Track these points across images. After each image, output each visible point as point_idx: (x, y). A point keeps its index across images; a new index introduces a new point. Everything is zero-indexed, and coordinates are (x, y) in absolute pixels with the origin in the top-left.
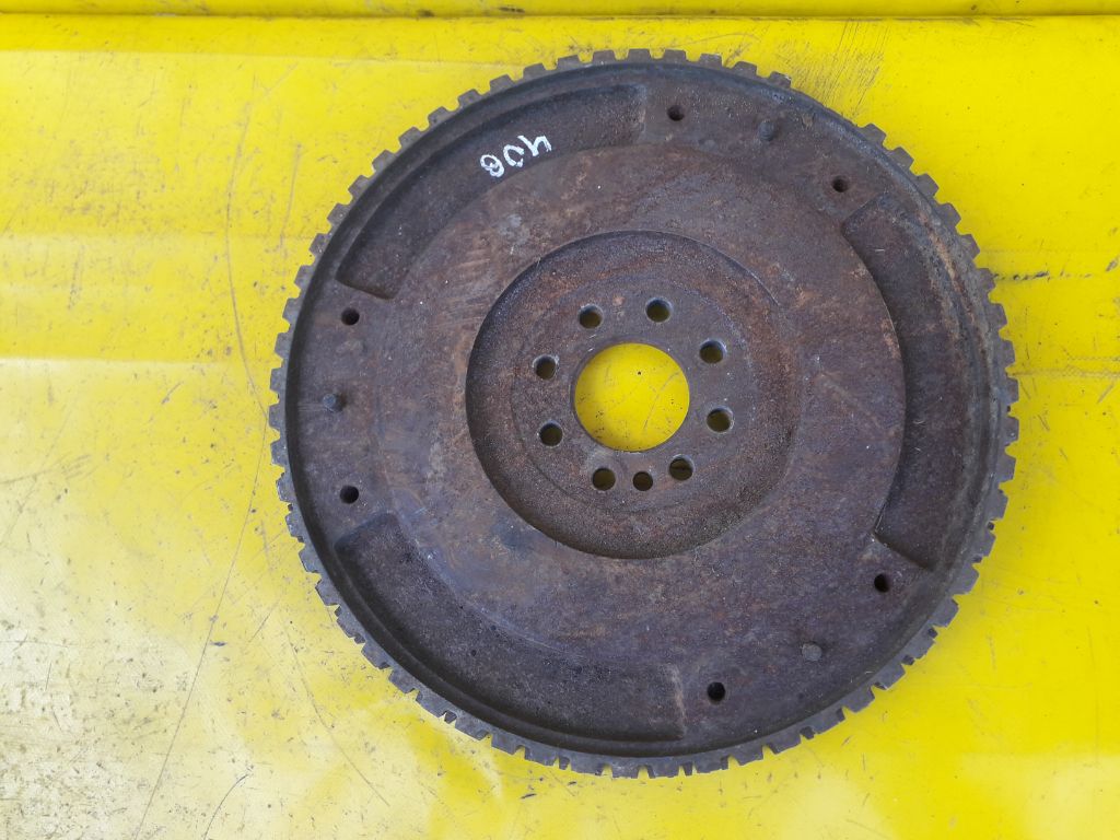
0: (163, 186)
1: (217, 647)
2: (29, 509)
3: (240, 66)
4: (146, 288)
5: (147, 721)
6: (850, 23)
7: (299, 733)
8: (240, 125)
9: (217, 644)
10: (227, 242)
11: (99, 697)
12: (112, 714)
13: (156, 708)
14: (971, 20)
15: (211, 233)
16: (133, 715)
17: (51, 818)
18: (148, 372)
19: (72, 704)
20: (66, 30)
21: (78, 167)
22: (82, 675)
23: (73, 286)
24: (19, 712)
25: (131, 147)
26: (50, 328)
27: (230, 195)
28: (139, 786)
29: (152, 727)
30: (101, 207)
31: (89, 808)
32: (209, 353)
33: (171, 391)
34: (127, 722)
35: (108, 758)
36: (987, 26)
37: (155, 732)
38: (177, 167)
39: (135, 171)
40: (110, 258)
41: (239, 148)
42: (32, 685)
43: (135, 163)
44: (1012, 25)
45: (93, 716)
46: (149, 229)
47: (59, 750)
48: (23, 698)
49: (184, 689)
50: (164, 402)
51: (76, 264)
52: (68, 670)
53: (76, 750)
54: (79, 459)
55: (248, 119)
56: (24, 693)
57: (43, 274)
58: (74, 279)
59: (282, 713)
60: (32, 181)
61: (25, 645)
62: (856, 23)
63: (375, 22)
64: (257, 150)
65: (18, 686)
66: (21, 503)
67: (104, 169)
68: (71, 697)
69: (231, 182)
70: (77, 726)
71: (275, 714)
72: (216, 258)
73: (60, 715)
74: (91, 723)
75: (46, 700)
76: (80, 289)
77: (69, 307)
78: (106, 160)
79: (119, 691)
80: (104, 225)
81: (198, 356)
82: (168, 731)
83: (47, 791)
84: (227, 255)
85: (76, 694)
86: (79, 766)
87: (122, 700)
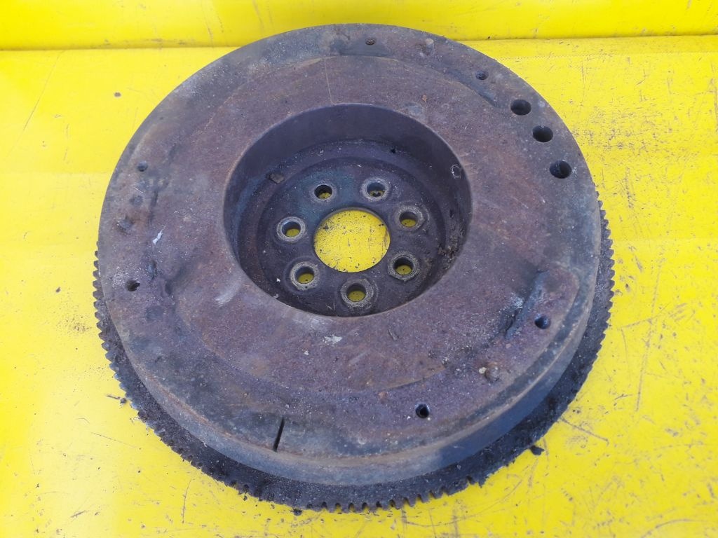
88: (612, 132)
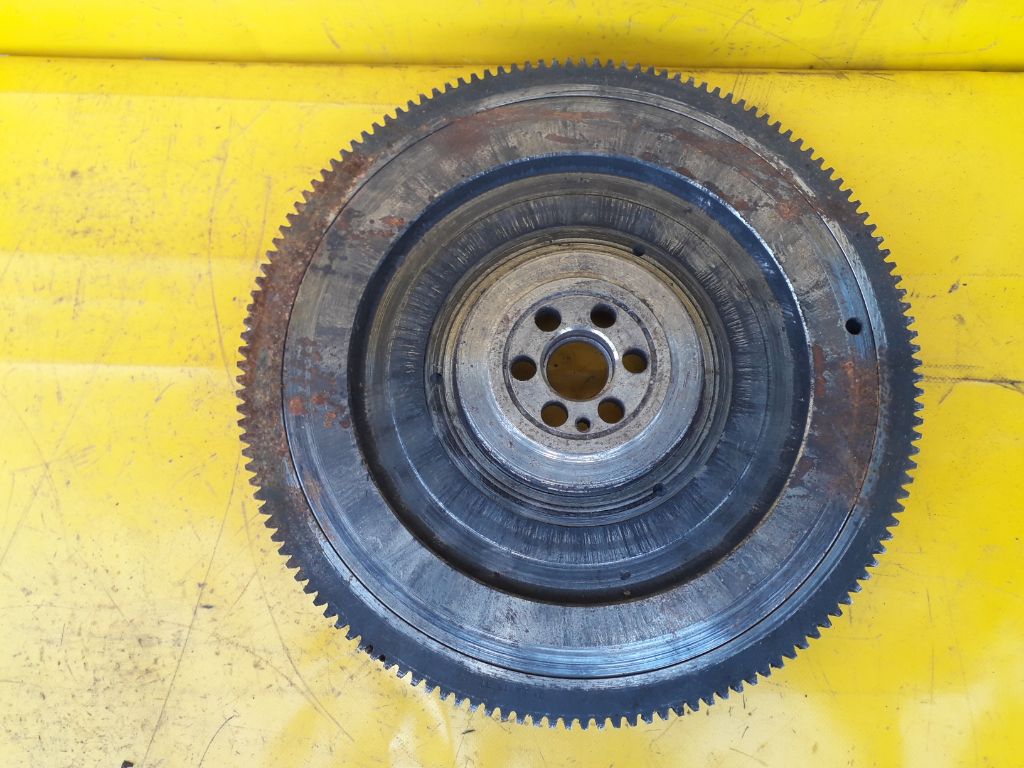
0: (153, 213)
1: (206, 610)
2: (43, 494)
3: (219, 109)
4: (140, 302)
5: (147, 671)
6: (741, 76)
7: (277, 681)
8: (219, 159)
9: (208, 607)
10: (210, 262)
11: (107, 652)
12: (118, 665)
13: (156, 661)
14: (841, 73)
15: (195, 254)
16: (136, 667)
17: (69, 753)
18: (143, 375)
19: (84, 657)
20: (65, 74)
21: (78, 195)
22: (91, 634)
23: (76, 299)
24: (38, 665)
25: (124, 178)
26: (57, 336)
27: (211, 221)
28: (143, 726)
29: (153, 676)
30: (100, 230)
31: (100, 745)
32: (196, 359)
33: (163, 391)
34: (131, 673)
35: (115, 704)
36: (856, 80)
37: (155, 681)
38: (165, 195)
39: (129, 199)
40: (108, 276)
41: (219, 179)
42: (49, 642)
43: (128, 192)
44: (875, 80)
45: (102, 669)
46: (141, 250)
47: (73, 696)
48: (42, 653)
49: (179, 645)
50: (157, 400)
51: (79, 281)
52: (80, 629)
53: (88, 696)
54: (85, 449)
55: (227, 155)
56: (42, 648)
57: (50, 289)
58: (77, 293)
59: (263, 664)
60: (39, 207)
61: (43, 608)
62: (745, 76)
63: (334, 70)
64: (234, 181)
65: (36, 643)
66: (36, 487)
67: (101, 197)
68: (82, 652)
69: (212, 210)
70: (90, 676)
71: (256, 666)
72: (200, 276)
73: (73, 667)
74: (100, 674)
75: (61, 656)
76: (83, 302)
77: (73, 318)
78: (103, 190)
79: (122, 646)
80: (103, 247)
81: (186, 361)
82: (166, 682)
83: (63, 731)
84: (210, 273)
85: (87, 650)
86: (90, 710)
87: (125, 655)
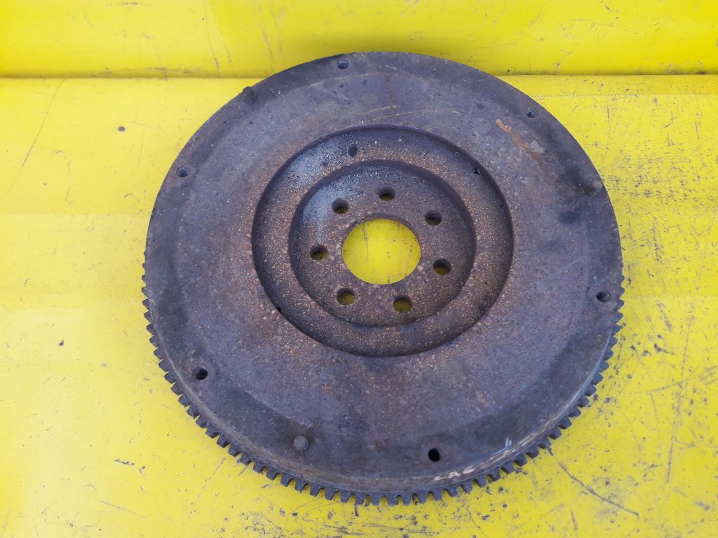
88: (639, 179)
